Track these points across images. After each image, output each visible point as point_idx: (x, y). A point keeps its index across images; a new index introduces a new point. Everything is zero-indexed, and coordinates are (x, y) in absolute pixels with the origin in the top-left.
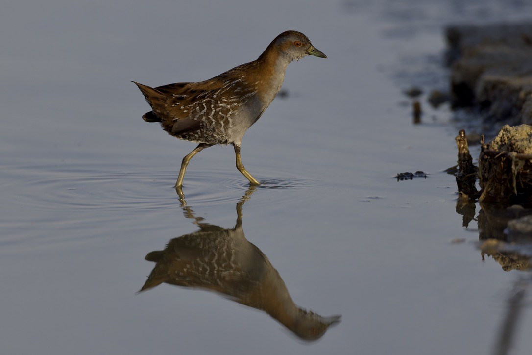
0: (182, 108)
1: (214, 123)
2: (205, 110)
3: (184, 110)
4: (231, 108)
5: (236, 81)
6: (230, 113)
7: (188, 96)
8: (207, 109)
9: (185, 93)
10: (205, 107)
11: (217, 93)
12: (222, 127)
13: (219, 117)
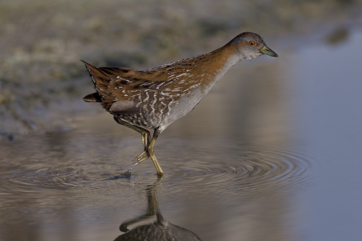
0: (123, 92)
1: (153, 111)
2: (147, 99)
3: (125, 94)
5: (181, 75)
6: (171, 102)
8: (149, 98)
9: (128, 78)
10: (148, 95)
11: (160, 85)
12: (161, 115)
13: (160, 106)
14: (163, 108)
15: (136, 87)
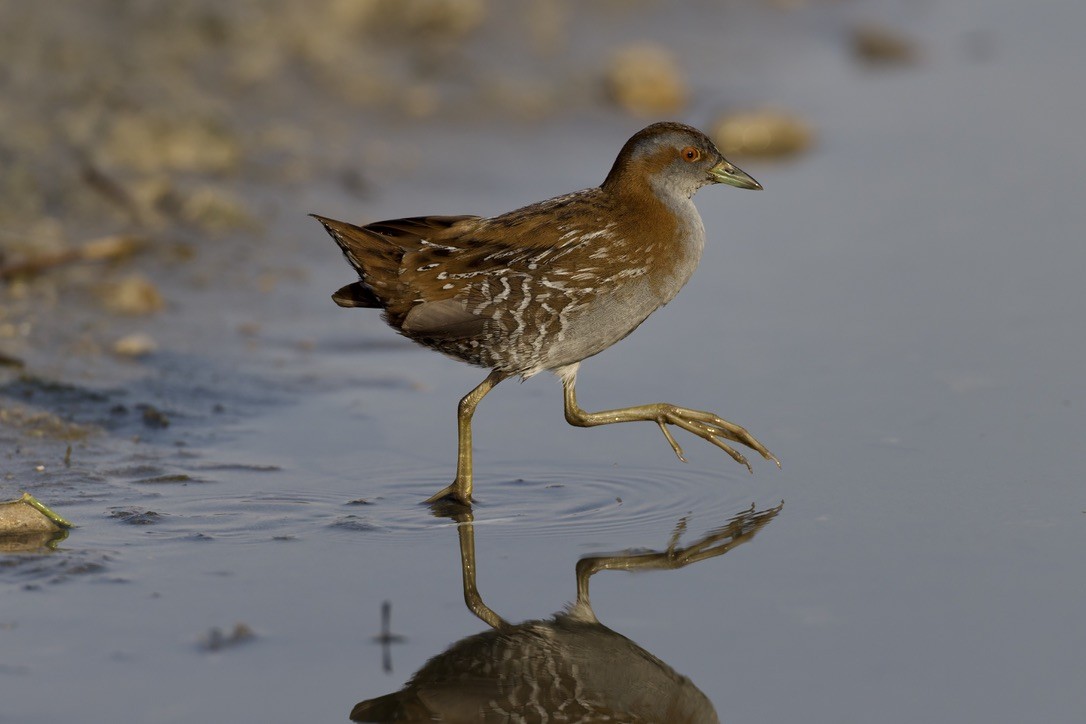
0: (441, 276)
1: (521, 328)
2: (504, 295)
3: (445, 282)
4: (575, 294)
5: (594, 234)
6: (569, 307)
7: (461, 251)
8: (511, 293)
9: (453, 241)
10: (507, 286)
11: (539, 258)
12: (540, 338)
13: (538, 314)
14: (547, 320)
15: (475, 264)
